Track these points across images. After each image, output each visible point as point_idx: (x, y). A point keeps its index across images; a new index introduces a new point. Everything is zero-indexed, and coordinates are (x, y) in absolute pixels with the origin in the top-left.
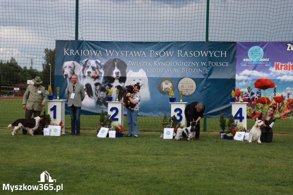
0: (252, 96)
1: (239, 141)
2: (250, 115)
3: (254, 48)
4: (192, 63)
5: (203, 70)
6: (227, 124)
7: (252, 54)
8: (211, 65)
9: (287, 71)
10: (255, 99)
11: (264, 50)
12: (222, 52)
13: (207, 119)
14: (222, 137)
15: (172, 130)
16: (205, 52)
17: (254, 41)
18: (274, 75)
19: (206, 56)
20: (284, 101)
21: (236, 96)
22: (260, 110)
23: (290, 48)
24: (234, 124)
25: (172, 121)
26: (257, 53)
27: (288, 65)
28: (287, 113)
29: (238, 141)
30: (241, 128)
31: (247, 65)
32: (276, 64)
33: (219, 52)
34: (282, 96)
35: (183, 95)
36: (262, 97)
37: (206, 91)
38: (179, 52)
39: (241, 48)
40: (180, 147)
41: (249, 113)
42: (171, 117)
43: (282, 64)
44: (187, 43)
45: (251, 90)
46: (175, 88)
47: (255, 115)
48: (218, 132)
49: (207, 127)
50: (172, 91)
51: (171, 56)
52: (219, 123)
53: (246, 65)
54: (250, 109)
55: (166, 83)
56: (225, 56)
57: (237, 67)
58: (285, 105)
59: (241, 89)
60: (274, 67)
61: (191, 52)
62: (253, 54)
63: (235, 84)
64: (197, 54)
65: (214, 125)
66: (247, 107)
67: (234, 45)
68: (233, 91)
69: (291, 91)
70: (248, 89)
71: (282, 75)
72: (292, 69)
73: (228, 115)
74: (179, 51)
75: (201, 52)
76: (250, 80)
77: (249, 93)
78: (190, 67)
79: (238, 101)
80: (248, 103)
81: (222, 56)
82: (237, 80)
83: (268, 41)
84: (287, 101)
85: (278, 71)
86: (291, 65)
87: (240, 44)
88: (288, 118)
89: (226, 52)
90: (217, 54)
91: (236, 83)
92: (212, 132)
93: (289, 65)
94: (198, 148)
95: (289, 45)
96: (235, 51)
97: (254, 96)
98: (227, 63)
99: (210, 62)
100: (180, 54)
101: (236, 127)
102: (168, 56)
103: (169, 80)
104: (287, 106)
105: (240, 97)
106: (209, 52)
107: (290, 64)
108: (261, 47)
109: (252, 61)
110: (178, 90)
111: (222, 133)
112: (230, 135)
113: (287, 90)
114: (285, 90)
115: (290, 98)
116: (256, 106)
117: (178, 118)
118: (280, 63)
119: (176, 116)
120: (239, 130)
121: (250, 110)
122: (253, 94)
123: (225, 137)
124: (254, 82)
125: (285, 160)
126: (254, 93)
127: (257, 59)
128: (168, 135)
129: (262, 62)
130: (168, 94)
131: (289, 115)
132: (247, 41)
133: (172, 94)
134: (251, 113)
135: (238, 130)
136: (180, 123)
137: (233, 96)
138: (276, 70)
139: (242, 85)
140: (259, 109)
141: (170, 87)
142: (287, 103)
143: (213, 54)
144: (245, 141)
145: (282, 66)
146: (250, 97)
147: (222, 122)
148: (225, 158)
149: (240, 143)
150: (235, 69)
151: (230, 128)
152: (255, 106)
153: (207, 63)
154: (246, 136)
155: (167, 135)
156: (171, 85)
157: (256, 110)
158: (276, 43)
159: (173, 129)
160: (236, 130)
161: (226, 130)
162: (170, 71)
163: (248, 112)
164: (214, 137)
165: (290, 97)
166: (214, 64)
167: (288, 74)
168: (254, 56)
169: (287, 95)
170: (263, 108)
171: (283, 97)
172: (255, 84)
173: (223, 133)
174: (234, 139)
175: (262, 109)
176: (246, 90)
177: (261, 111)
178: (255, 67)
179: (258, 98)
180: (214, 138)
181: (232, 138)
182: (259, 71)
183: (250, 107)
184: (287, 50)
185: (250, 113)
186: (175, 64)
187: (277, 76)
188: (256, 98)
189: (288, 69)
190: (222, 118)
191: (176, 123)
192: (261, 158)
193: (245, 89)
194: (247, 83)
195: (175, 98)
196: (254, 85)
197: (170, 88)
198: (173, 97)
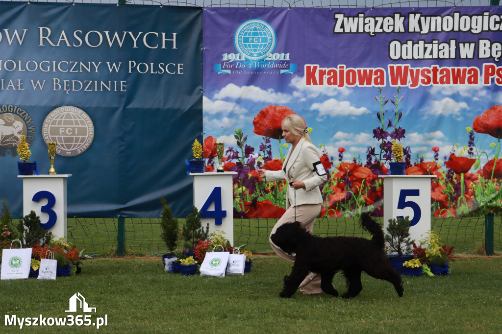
0: (247, 156)
1: (214, 277)
2: (244, 210)
3: (249, 24)
4: (81, 63)
5: (113, 84)
6: (181, 232)
7: (246, 40)
8: (134, 69)
9: (337, 86)
10: (256, 164)
11: (278, 32)
12: (164, 34)
13: (127, 220)
14: (167, 268)
15: (26, 254)
16: (116, 34)
17: (249, 6)
18: (303, 99)
19: (121, 45)
20: (329, 170)
21: (204, 155)
22: (270, 194)
23: (342, 26)
24: (199, 232)
25: (25, 227)
26: (259, 38)
27: (338, 70)
28: (339, 202)
29: (210, 276)
30: (218, 243)
31: (232, 72)
32: (309, 68)
33: (157, 34)
34: (324, 155)
35: (57, 156)
36: (273, 159)
37: (124, 143)
38: (44, 33)
39: (217, 24)
40: (50, 299)
41: (240, 204)
42: (24, 216)
43: (324, 69)
44: (65, 7)
45: (246, 139)
46: (34, 132)
47: (256, 209)
48: (156, 256)
49: (128, 243)
50: (26, 144)
51: (20, 43)
52: (159, 230)
53: (229, 72)
54: (243, 192)
55: (6, 122)
56: (175, 47)
57: (206, 77)
58: (334, 179)
59: (219, 136)
60: (302, 75)
61: (78, 34)
62: (248, 42)
63: (202, 124)
64: (94, 39)
65: (144, 237)
66: (236, 186)
67: (197, 16)
68: (196, 141)
69: (348, 143)
70: (236, 137)
71: (323, 98)
72: (348, 83)
73: (185, 210)
74: (41, 28)
75: (107, 33)
76: (242, 114)
77: (239, 150)
78: (76, 77)
79: (211, 169)
80: (236, 173)
81: (165, 46)
82: (208, 114)
83: (286, 5)
84: (339, 169)
85: (312, 86)
86: (345, 70)
87: (213, 13)
88: (340, 214)
89: (175, 34)
90: (150, 40)
91: (205, 120)
92: (141, 255)
93: (342, 72)
94: (102, 301)
95: (340, 17)
96: (201, 34)
97: (254, 156)
98: (179, 65)
99: (132, 64)
100: (47, 38)
101: (206, 240)
102: (10, 42)
103: (16, 113)
104: (339, 183)
105: (216, 160)
106: (127, 34)
107: (343, 67)
108: (269, 21)
109: (246, 60)
110: (43, 141)
111: (169, 258)
112: (191, 262)
113: (337, 140)
114: (331, 139)
115: (344, 161)
116: (259, 184)
117: (44, 219)
118: (318, 66)
119: (38, 213)
120: (213, 247)
121: (242, 195)
122: (249, 150)
123: (177, 268)
124: (251, 119)
125: (331, 321)
126: (253, 150)
127: (260, 55)
128: (15, 269)
129: (271, 63)
130: (15, 154)
131: (342, 205)
132: (231, 6)
133: (26, 152)
134: (245, 203)
135: (210, 248)
136: (51, 233)
137: (197, 156)
138: (307, 84)
139: (221, 125)
140: (267, 192)
141: (20, 133)
142: (337, 175)
143: (140, 41)
144: (230, 276)
145: (322, 73)
146: (243, 158)
147: (169, 226)
148: (175, 322)
149: (218, 284)
150: (202, 82)
151: (189, 243)
152: (257, 184)
153: (125, 67)
154: (231, 262)
155: (12, 269)
156: (21, 128)
157: (260, 194)
158: (306, 10)
159: (29, 250)
160: (207, 249)
161: (179, 250)
162: (17, 87)
163: (237, 200)
164: (145, 269)
165: (346, 159)
166: (143, 68)
167: (338, 97)
168: (250, 47)
169: (338, 153)
170: (278, 190)
171: (327, 159)
172: (255, 123)
173: (170, 256)
174: (199, 273)
175: (276, 193)
176: (230, 141)
177: (272, 197)
178: (254, 77)
179: (263, 162)
180: (145, 271)
181: (194, 270)
182: (264, 87)
183: (244, 188)
184: (336, 30)
185: (242, 202)
186: (32, 66)
187: (312, 101)
188: (259, 164)
189: (338, 83)
190: (167, 215)
191: (39, 234)
192: (270, 319)
193: (228, 137)
194: (234, 120)
195: (35, 164)
196: (253, 128)
197: (19, 136)
198: (27, 161)
